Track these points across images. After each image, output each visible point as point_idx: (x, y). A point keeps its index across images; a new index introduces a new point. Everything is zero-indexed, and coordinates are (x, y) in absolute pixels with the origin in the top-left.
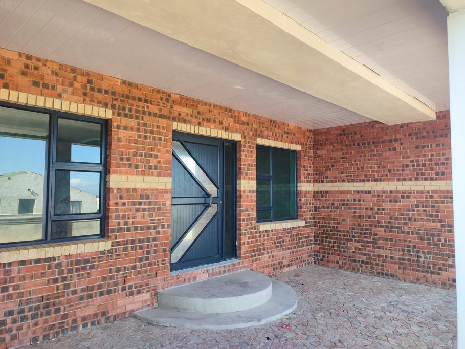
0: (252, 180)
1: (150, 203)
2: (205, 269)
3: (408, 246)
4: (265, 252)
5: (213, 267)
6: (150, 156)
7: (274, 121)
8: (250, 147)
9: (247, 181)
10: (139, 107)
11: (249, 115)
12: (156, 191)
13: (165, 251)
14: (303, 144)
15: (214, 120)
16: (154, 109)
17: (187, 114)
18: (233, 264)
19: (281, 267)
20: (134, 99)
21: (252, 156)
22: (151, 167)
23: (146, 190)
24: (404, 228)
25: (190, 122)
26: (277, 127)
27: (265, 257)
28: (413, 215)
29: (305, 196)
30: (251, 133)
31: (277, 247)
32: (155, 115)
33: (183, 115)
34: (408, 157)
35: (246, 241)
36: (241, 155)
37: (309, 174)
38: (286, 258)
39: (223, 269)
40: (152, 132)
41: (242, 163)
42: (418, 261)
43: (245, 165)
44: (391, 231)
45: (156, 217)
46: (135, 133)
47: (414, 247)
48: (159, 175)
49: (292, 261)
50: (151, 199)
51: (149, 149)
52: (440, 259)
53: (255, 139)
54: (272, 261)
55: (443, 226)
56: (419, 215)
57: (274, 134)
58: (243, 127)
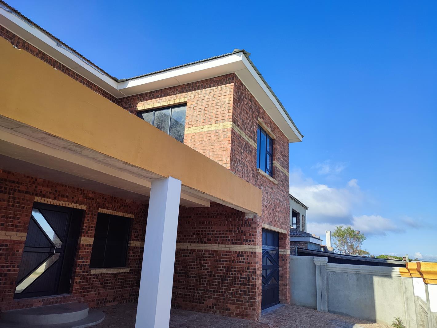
0: (90, 237)
1: (7, 250)
2: (41, 299)
3: (190, 286)
4: (93, 290)
5: (48, 298)
6: (14, 218)
7: (115, 198)
8: (92, 214)
9: (86, 238)
10: (12, 186)
11: (95, 193)
12: (13, 241)
13: (12, 284)
14: (136, 214)
15: (67, 196)
16: (22, 188)
17: (47, 192)
18: (64, 297)
19: (105, 302)
20: (10, 181)
21: (93, 221)
22: (12, 226)
23: (6, 240)
24: (189, 274)
25: (48, 197)
26: (117, 201)
27: (92, 294)
28: (194, 265)
29: (133, 250)
30: (95, 205)
31: (104, 287)
32: (23, 192)
33: (44, 192)
34: (195, 228)
35: (78, 281)
36: (84, 220)
37: (139, 235)
38: (110, 296)
39: (56, 300)
40: (18, 203)
41: (85, 225)
42: (194, 295)
43: (86, 227)
44: (182, 276)
45: (10, 259)
46: (6, 203)
47: (193, 286)
48: (18, 231)
49: (115, 298)
50: (9, 247)
51: (14, 214)
52: (205, 294)
53: (98, 209)
54: (98, 297)
55: (208, 272)
56: (197, 265)
57: (113, 206)
58: (90, 201)
